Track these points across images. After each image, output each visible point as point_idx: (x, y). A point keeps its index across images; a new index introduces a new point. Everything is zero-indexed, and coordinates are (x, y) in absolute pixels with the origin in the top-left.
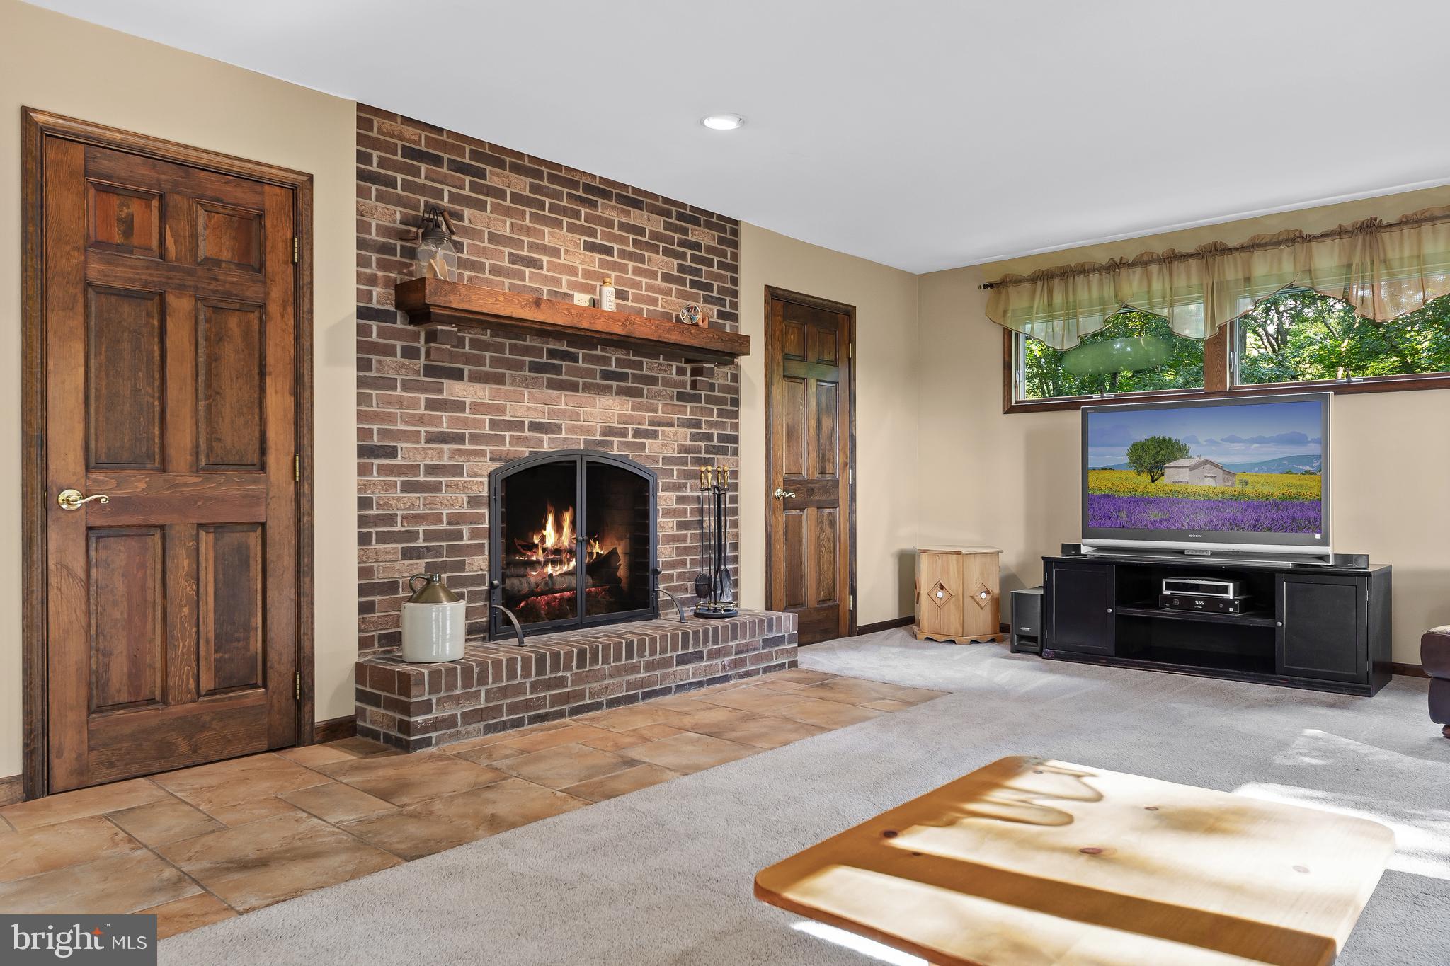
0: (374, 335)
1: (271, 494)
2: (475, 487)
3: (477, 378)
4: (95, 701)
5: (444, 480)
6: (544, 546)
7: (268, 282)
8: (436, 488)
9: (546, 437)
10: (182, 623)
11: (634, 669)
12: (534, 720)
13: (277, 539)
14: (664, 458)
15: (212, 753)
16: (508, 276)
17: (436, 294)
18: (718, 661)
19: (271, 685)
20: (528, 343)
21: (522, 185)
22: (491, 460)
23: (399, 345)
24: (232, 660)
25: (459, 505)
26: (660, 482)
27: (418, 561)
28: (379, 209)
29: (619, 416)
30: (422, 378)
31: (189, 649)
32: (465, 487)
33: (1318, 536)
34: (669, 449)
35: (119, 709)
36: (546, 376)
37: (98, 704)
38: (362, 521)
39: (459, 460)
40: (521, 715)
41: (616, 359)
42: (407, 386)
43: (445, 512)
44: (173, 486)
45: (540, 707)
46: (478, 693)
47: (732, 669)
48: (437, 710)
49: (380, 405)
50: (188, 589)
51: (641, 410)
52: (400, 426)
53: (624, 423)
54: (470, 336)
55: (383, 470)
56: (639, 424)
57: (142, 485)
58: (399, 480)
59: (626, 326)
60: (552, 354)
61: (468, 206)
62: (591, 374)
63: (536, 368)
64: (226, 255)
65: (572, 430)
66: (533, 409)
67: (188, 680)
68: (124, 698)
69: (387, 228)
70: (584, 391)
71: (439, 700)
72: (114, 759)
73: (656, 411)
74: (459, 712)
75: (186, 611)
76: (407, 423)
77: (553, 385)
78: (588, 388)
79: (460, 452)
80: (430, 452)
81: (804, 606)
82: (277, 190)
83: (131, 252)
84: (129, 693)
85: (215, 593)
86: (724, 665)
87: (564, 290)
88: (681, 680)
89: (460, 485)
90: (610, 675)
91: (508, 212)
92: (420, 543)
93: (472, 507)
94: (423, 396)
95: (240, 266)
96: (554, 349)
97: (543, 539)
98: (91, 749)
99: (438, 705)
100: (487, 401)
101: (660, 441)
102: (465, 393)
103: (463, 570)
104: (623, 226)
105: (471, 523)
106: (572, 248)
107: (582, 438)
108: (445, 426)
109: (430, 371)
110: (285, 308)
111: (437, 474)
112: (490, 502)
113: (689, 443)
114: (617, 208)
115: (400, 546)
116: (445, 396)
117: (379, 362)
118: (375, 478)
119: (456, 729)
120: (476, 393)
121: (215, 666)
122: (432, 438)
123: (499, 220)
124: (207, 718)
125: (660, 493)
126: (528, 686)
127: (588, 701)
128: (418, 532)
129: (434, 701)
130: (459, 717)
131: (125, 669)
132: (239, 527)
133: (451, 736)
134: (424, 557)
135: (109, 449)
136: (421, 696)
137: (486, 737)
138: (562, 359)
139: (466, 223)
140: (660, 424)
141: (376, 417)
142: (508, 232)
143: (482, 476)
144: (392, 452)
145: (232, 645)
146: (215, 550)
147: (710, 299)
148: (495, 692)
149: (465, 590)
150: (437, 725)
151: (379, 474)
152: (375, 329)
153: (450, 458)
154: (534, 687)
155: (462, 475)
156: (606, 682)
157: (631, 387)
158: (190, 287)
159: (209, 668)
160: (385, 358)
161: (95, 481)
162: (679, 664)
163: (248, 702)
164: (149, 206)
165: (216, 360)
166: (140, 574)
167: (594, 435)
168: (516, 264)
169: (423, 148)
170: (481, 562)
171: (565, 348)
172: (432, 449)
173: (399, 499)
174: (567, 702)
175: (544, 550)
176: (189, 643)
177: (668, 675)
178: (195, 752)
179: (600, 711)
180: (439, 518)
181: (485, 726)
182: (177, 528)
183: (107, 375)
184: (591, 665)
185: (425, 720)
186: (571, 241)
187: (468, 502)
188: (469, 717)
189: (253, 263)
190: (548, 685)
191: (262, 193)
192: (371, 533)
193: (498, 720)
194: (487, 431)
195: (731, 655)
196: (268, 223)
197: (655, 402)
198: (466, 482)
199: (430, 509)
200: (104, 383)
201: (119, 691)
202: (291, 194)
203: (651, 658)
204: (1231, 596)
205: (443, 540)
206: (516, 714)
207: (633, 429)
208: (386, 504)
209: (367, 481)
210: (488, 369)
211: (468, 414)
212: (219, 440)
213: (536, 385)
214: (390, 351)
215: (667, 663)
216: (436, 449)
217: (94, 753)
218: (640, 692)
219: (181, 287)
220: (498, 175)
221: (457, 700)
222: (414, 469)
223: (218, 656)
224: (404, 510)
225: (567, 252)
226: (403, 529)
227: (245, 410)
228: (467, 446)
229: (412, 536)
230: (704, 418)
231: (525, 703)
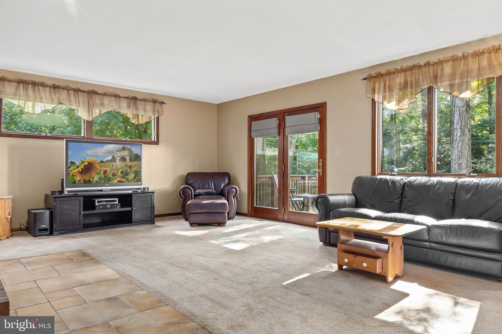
33: (140, 183)
204: (117, 203)
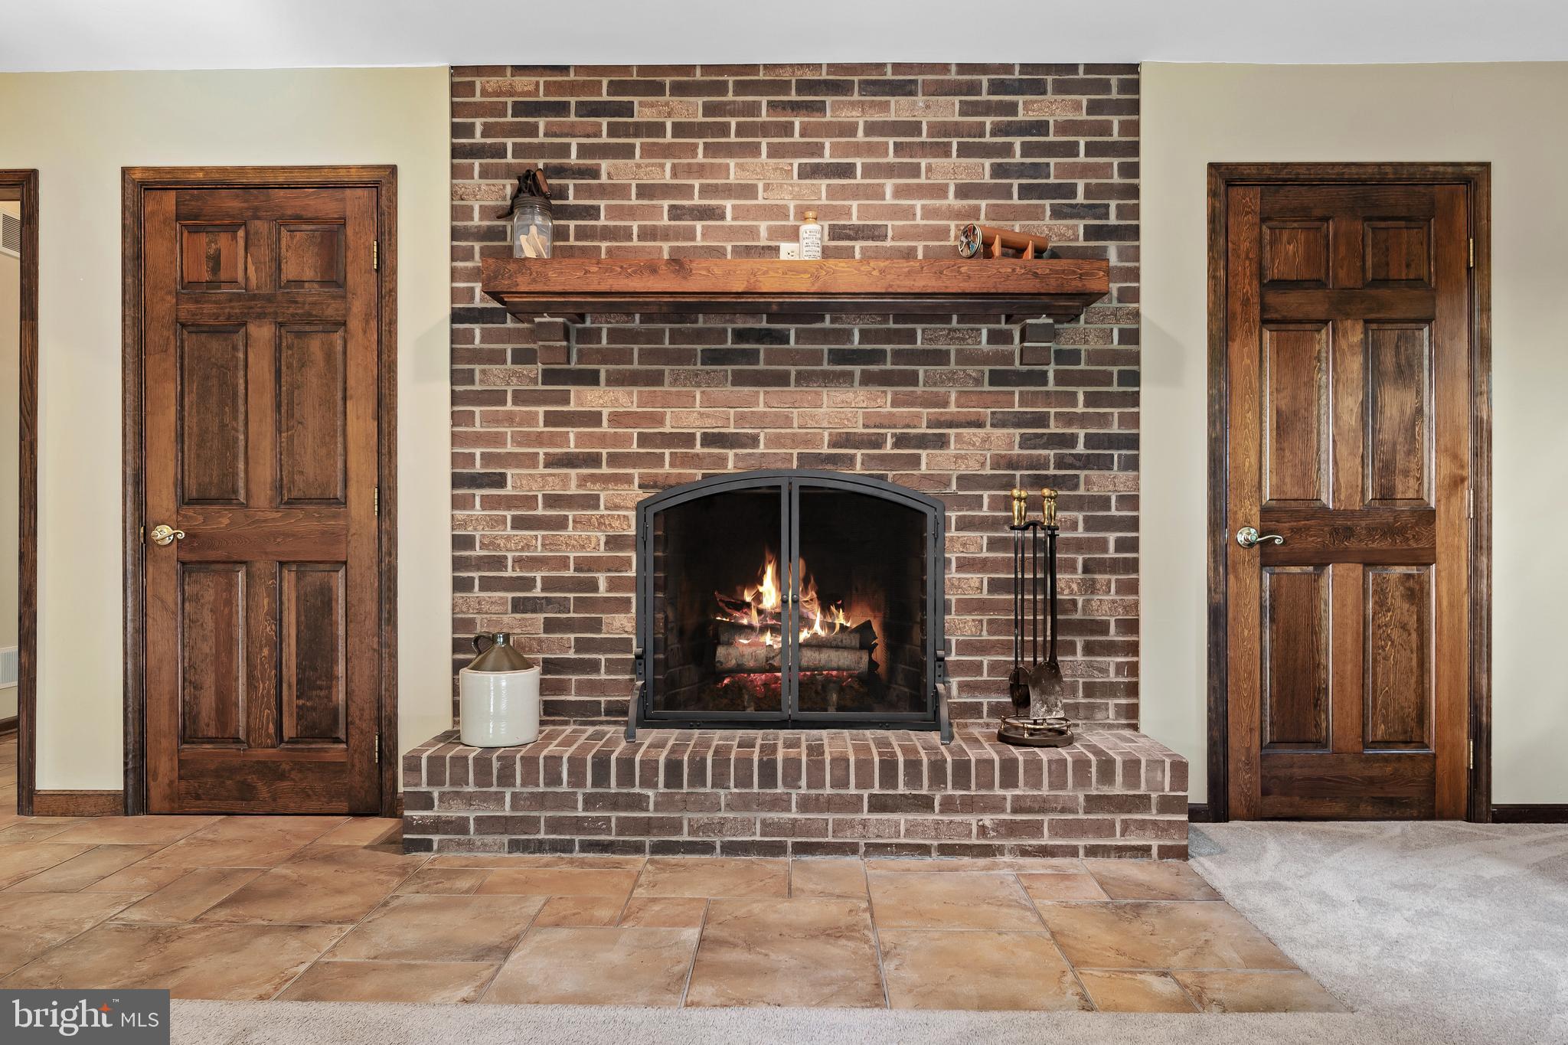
0: (477, 340)
1: (352, 531)
2: (616, 524)
3: (617, 380)
4: (188, 732)
5: (571, 514)
6: (760, 606)
7: (349, 295)
8: (561, 524)
9: (731, 453)
10: (262, 663)
11: (780, 803)
12: (587, 847)
13: (358, 581)
14: (960, 478)
15: (292, 805)
16: (666, 237)
17: (496, 278)
18: (972, 819)
19: (352, 742)
20: (700, 324)
21: (692, 109)
22: (640, 487)
23: (509, 348)
24: (314, 709)
25: (593, 546)
26: (953, 515)
27: (534, 615)
28: (483, 187)
29: (866, 415)
30: (540, 387)
31: (269, 692)
32: (601, 524)
34: (972, 463)
35: (208, 743)
36: (730, 368)
37: (188, 734)
38: (458, 564)
39: (592, 489)
40: (568, 837)
41: (861, 331)
42: (520, 398)
43: (572, 555)
44: (254, 522)
45: (598, 831)
46: (499, 798)
47: (1000, 835)
48: (439, 806)
49: (484, 424)
50: (268, 629)
51: (912, 405)
52: (510, 448)
53: (875, 427)
54: (609, 326)
55: (488, 503)
56: (908, 426)
57: (225, 521)
58: (509, 515)
59: (818, 278)
60: (740, 335)
61: (605, 156)
62: (815, 357)
63: (714, 358)
64: (309, 274)
65: (775, 441)
66: (708, 416)
67: (268, 723)
68: (212, 732)
69: (493, 208)
70: (798, 383)
71: (442, 795)
72: (200, 791)
73: (945, 404)
74: (472, 816)
75: (266, 652)
76: (519, 444)
77: (740, 379)
78: (803, 379)
79: (594, 478)
80: (550, 479)
81: (1325, 746)
82: (359, 192)
83: (219, 288)
84: (217, 729)
85: (297, 636)
86: (983, 826)
87: (763, 243)
88: (878, 836)
89: (594, 519)
90: (727, 805)
91: (667, 151)
92: (537, 592)
93: (611, 550)
94: (541, 410)
95: (323, 283)
96: (745, 329)
97: (758, 597)
98: (181, 778)
99: (441, 800)
100: (634, 409)
101: (953, 449)
102: (601, 401)
103: (599, 631)
104: (872, 129)
105: (609, 570)
106: (776, 179)
107: (795, 452)
108: (572, 444)
109: (549, 377)
110: (367, 322)
111: (561, 507)
112: (640, 542)
113: (1017, 451)
114: (863, 103)
115: (510, 595)
116: (572, 407)
117: (483, 372)
118: (478, 511)
119: (468, 837)
120: (617, 400)
121: (298, 713)
122: (553, 462)
123: (653, 165)
124: (285, 767)
125: (952, 533)
126: (580, 798)
127: (685, 837)
128: (534, 579)
129: (436, 795)
130: (472, 822)
131: (214, 705)
132: (322, 567)
133: (459, 844)
134: (542, 611)
135: (200, 485)
136: (416, 785)
137: (511, 856)
138: (760, 341)
139: (604, 179)
140: (951, 425)
141: (478, 439)
142: (668, 179)
143: (627, 508)
144: (499, 481)
145: (314, 693)
146: (298, 591)
147: (1069, 210)
148: (525, 799)
149: (600, 657)
150: (439, 826)
151: (483, 508)
152: (478, 333)
153: (579, 486)
154: (590, 802)
155: (597, 507)
156: (720, 814)
157: (892, 371)
158: (270, 314)
159: (292, 715)
160: (492, 366)
161: (185, 516)
162: (872, 809)
163: (329, 757)
164: (234, 238)
165: (298, 388)
166: (226, 611)
167: (820, 445)
168: (680, 219)
169: (542, 98)
170: (625, 622)
171: (764, 325)
172: (554, 475)
173: (508, 538)
174: (648, 833)
175: (760, 612)
176: (269, 686)
177: (851, 825)
178: (274, 800)
179: (708, 856)
180: (563, 563)
181: (511, 842)
182: (257, 565)
183: (198, 412)
184: (691, 784)
185: (422, 818)
186: (775, 169)
187: (606, 543)
188: (486, 825)
189: (334, 279)
190: (614, 802)
191: (343, 200)
192: (473, 579)
193: (531, 837)
194: (634, 448)
195: (1003, 811)
196: (350, 231)
197: (942, 390)
198: (602, 516)
199: (551, 551)
200: (195, 420)
201: (208, 725)
202: (375, 193)
203: (813, 792)
205: (570, 591)
206: (561, 834)
207: (894, 435)
208: (492, 543)
209: (468, 516)
210: (636, 366)
211: (605, 427)
212: (302, 473)
213: (711, 381)
214: (497, 358)
215: (854, 804)
216: (559, 475)
217: (183, 783)
218: (790, 841)
219: (261, 316)
220: (652, 105)
221: (469, 800)
222: (530, 501)
223: (301, 702)
224: (517, 550)
225: (767, 187)
226: (515, 575)
227: (327, 439)
228: (605, 470)
229: (528, 584)
230: (1052, 411)
231: (574, 821)
